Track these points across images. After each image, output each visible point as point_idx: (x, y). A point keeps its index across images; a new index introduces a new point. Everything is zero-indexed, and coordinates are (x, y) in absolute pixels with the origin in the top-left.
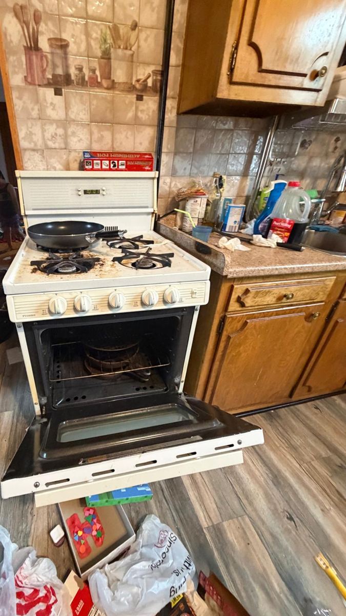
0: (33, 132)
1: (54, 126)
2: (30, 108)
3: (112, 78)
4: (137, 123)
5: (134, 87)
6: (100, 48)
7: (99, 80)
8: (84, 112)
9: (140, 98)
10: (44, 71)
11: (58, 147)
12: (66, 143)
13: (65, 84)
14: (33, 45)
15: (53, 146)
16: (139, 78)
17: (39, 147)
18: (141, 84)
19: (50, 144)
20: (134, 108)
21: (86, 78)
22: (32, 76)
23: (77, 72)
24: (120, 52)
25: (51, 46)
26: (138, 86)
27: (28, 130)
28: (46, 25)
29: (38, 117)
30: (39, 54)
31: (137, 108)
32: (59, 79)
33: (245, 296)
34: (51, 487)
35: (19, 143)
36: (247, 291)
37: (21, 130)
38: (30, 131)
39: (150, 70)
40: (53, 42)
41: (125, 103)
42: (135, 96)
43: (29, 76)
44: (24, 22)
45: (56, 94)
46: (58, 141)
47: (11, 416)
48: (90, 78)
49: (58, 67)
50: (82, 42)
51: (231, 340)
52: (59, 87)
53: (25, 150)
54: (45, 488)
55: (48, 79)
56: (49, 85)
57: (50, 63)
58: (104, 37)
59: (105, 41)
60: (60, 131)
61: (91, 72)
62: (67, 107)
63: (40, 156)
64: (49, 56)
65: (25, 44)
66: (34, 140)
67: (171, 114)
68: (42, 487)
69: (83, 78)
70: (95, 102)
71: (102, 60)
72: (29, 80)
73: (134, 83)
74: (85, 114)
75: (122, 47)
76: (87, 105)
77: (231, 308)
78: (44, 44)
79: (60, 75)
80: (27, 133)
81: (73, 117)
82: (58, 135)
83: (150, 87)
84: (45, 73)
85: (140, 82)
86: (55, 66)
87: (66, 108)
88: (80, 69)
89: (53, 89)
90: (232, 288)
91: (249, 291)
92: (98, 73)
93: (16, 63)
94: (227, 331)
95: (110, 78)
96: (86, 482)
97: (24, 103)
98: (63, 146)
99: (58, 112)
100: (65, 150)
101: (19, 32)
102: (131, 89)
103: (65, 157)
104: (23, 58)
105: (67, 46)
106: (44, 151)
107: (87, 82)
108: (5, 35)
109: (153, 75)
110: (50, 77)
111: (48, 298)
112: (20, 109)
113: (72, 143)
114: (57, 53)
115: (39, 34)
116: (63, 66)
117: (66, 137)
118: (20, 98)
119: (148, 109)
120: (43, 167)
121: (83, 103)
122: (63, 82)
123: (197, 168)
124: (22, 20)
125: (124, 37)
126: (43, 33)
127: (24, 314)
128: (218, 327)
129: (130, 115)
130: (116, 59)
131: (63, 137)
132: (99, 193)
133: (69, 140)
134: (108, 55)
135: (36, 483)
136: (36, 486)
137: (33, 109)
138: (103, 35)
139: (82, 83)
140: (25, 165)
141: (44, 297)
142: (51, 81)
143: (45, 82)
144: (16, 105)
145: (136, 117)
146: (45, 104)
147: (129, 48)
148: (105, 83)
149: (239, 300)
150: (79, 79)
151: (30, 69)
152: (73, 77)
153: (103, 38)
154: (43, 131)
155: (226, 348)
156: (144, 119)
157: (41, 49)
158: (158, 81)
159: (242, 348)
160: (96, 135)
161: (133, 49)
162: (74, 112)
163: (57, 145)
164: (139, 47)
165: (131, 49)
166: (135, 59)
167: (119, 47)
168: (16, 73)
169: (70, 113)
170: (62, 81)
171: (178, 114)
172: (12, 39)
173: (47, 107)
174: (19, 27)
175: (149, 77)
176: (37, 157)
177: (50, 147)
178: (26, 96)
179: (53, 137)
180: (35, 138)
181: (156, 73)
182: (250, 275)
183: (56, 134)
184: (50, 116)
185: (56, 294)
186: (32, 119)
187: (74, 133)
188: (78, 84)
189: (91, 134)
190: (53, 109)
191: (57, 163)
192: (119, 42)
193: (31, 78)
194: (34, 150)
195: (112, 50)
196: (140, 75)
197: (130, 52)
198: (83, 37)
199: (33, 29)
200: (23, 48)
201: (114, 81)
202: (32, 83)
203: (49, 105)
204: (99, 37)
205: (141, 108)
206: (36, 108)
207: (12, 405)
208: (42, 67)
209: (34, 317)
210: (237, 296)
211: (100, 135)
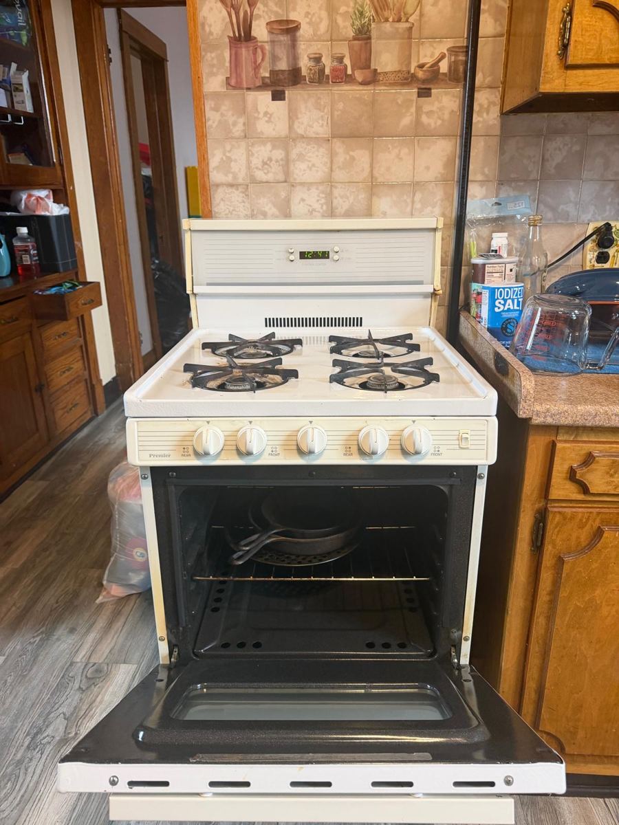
0: (233, 157)
1: (269, 146)
2: (231, 122)
3: (373, 67)
4: (419, 133)
5: (413, 76)
6: (353, 25)
7: (349, 72)
8: (320, 121)
9: (424, 93)
10: (257, 68)
11: (272, 180)
12: (287, 173)
13: (291, 83)
14: (243, 34)
15: (264, 178)
16: (422, 61)
17: (240, 181)
18: (425, 71)
19: (260, 175)
20: (413, 110)
21: (327, 71)
22: (238, 76)
23: (312, 64)
24: (387, 27)
25: (271, 32)
26: (420, 74)
27: (224, 154)
28: (266, 5)
29: (243, 134)
30: (251, 44)
31: (419, 109)
32: (281, 77)
33: (585, 470)
34: (136, 789)
35: (208, 175)
36: (589, 459)
37: (214, 155)
38: (226, 157)
39: (443, 47)
40: (275, 26)
41: (397, 103)
42: (416, 90)
43: (234, 75)
44: (232, 6)
45: (274, 99)
46: (273, 170)
47: (131, 673)
48: (333, 70)
49: (280, 59)
50: (321, 20)
51: (566, 568)
52: (280, 88)
53: (218, 186)
54: (127, 789)
55: (263, 78)
56: (263, 86)
57: (268, 55)
58: (360, 8)
59: (361, 14)
60: (279, 154)
61: (335, 61)
62: (292, 116)
63: (241, 195)
64: (267, 47)
65: (232, 35)
66: (233, 170)
67: (488, 113)
68: (122, 787)
69: (322, 71)
70: (341, 106)
71: (356, 42)
72: (234, 83)
73: (412, 71)
74: (322, 126)
75: (391, 20)
76: (326, 110)
77: (555, 493)
78: (260, 31)
79: (283, 71)
80: (222, 158)
81: (300, 131)
82: (274, 159)
83: (443, 74)
84: (259, 70)
85: (424, 69)
86: (275, 58)
87: (290, 118)
88: (318, 60)
89: (270, 93)
90: (552, 449)
91: (594, 458)
92: (347, 61)
93: (215, 62)
94: (554, 546)
95: (369, 67)
96: (198, 794)
97: (222, 115)
98: (281, 177)
99: (275, 125)
100: (285, 184)
101: (223, 20)
102: (407, 79)
103: (283, 195)
104: (227, 55)
105: (297, 28)
106: (249, 185)
107: (328, 76)
108: (203, 25)
109: (451, 55)
110: (267, 75)
111: (193, 428)
112: (214, 125)
113: (297, 171)
114: (280, 41)
115: (254, 19)
116: (288, 58)
117: (287, 163)
118: (216, 109)
119: (441, 109)
120: (246, 212)
121: (318, 107)
122: (287, 81)
123: (553, 209)
124: (229, 4)
125: (394, 5)
126: (259, 17)
127: (151, 452)
128: (532, 533)
129: (407, 121)
130: (379, 38)
131: (281, 163)
132: (328, 258)
133: (292, 167)
134: (365, 34)
135: (114, 777)
136: (113, 783)
137: (235, 124)
138: (357, 6)
139: (320, 78)
140: (215, 209)
141: (187, 426)
142: (268, 81)
143: (259, 83)
144: (209, 119)
145: (418, 122)
146: (256, 115)
147: (404, 19)
148: (359, 76)
149: (572, 475)
150: (314, 74)
151: (236, 66)
152: (304, 72)
153: (359, 11)
154: (249, 154)
155: (556, 584)
156: (433, 125)
157: (255, 38)
158: (460, 63)
159: (598, 592)
160: (341, 158)
161: (411, 20)
162: (302, 123)
163: (270, 177)
164: (421, 15)
165: (407, 21)
166: (415, 33)
167: (387, 20)
168: (214, 74)
169: (296, 125)
170: (285, 79)
171: (504, 114)
172: (212, 30)
173: (257, 118)
174: (225, 13)
175: (442, 57)
176: (236, 196)
177: (258, 179)
178: (226, 106)
179: (265, 163)
180: (235, 167)
181: (457, 52)
182: (589, 424)
183: (270, 159)
184: (262, 133)
185: (208, 422)
186: (232, 138)
187: (301, 157)
188: (312, 81)
189: (332, 155)
190: (267, 122)
191: (270, 205)
192: (386, 14)
193: (236, 78)
194: (231, 185)
195: (373, 25)
196: (426, 56)
197: (407, 25)
198: (324, 14)
199: (246, 13)
200: (227, 40)
201: (376, 70)
202: (238, 87)
203: (261, 115)
204: (351, 10)
205: (426, 108)
206: (241, 121)
207: (137, 655)
208: (255, 62)
209: (168, 458)
210: (566, 467)
211: (348, 157)
